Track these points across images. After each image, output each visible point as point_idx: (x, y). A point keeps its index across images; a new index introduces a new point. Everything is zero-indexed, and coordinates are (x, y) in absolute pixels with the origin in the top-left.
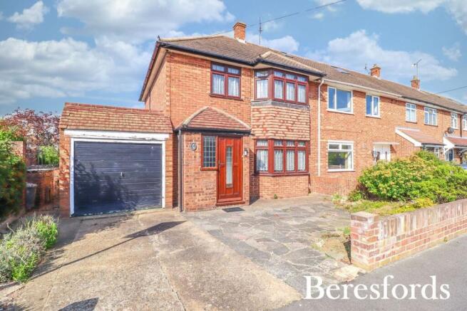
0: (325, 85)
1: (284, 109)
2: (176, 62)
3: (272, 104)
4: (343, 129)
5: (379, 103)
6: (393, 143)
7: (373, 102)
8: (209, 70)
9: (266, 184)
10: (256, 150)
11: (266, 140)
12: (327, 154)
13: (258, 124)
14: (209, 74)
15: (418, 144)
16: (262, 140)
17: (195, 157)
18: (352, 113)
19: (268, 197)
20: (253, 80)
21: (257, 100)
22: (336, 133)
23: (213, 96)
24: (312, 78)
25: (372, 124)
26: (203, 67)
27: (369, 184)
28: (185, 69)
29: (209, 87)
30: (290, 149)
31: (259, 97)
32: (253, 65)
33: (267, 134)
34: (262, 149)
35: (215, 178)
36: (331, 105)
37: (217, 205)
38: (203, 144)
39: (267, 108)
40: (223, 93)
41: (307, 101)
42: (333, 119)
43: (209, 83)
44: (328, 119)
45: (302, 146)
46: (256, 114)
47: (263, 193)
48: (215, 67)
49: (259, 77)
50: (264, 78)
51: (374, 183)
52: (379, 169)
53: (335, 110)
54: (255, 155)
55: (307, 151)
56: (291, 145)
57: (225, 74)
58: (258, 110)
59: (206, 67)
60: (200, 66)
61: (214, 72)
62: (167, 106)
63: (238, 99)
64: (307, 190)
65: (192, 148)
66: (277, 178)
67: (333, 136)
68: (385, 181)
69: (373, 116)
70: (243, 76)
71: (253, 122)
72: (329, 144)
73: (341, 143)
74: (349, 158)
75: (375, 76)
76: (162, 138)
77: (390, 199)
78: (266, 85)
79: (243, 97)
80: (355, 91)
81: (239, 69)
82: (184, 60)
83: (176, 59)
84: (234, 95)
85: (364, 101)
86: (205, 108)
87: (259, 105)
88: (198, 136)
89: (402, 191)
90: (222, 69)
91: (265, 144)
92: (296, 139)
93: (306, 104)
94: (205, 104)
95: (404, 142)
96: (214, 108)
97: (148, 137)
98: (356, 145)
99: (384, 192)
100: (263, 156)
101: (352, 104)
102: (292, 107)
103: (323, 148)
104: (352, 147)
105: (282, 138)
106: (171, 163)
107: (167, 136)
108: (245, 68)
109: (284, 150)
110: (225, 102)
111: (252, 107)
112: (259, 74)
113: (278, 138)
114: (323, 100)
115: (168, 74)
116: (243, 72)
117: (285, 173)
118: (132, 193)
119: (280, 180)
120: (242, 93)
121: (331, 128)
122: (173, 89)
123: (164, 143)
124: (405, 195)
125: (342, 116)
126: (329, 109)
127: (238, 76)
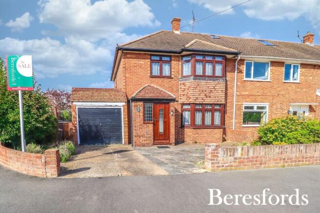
0: (242, 61)
2: (128, 58)
3: (194, 79)
4: (258, 94)
5: (299, 70)
6: (313, 104)
7: (292, 70)
8: (149, 60)
9: (189, 134)
10: (182, 111)
11: (189, 104)
12: (242, 113)
13: (183, 93)
14: (149, 63)
16: (187, 104)
17: (140, 116)
18: (269, 80)
19: (191, 142)
20: (180, 63)
21: (183, 77)
22: (251, 97)
23: (152, 77)
24: (229, 56)
25: (289, 88)
26: (145, 59)
28: (134, 62)
29: (149, 72)
30: (207, 110)
31: (184, 74)
32: (179, 53)
33: (190, 100)
34: (187, 110)
35: (152, 128)
36: (248, 75)
37: (154, 144)
38: (144, 108)
39: (190, 82)
40: (159, 75)
41: (224, 74)
42: (249, 86)
43: (149, 69)
44: (244, 87)
45: (218, 108)
46: (183, 87)
47: (187, 139)
48: (153, 58)
49: (185, 61)
50: (188, 61)
53: (252, 79)
54: (182, 115)
55: (223, 111)
56: (208, 107)
57: (161, 61)
58: (184, 84)
59: (147, 59)
60: (143, 59)
61: (152, 61)
62: (124, 86)
63: (170, 77)
64: (222, 139)
65: (138, 110)
66: (197, 130)
67: (248, 100)
69: (292, 81)
70: (173, 62)
71: (180, 92)
72: (244, 106)
73: (256, 105)
74: (264, 117)
75: (307, 43)
76: (121, 105)
78: (190, 65)
79: (173, 76)
80: (272, 62)
81: (170, 56)
82: (134, 56)
83: (128, 56)
84: (167, 75)
85: (283, 69)
86: (147, 85)
87: (185, 80)
88: (141, 103)
90: (158, 58)
91: (189, 107)
92: (212, 103)
94: (147, 82)
96: (152, 85)
97: (113, 105)
98: (271, 106)
100: (187, 115)
101: (269, 72)
102: (210, 80)
103: (239, 109)
104: (267, 108)
105: (201, 103)
106: (127, 119)
107: (124, 104)
108: (174, 56)
109: (203, 111)
110: (160, 80)
111: (180, 82)
112: (184, 59)
113: (198, 103)
114: (240, 72)
115: (124, 66)
116: (173, 58)
117: (203, 126)
118: (107, 135)
119: (200, 131)
120: (172, 73)
121: (247, 93)
122: (127, 75)
123: (122, 108)
125: (258, 84)
126: (245, 79)
127: (169, 62)
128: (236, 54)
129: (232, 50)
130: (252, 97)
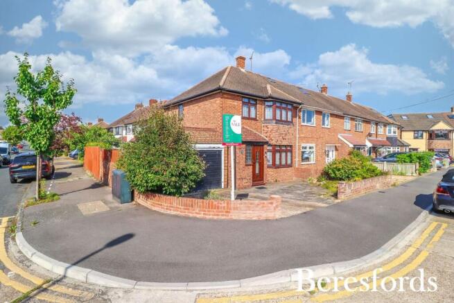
0: (301, 109)
1: (281, 126)
3: (275, 123)
4: (309, 136)
5: (330, 118)
6: (336, 145)
7: (326, 118)
8: (241, 102)
9: (271, 173)
11: (272, 145)
12: (301, 153)
13: (267, 135)
14: (241, 104)
15: (351, 146)
17: (243, 158)
18: (314, 126)
19: (272, 181)
20: (263, 107)
21: (265, 120)
23: (243, 118)
24: (295, 105)
25: (325, 132)
26: (238, 100)
27: (330, 171)
28: (229, 102)
29: (241, 113)
30: (283, 151)
31: (266, 118)
32: (265, 98)
33: (272, 142)
34: (269, 151)
35: (252, 170)
36: (304, 121)
37: (253, 186)
38: (246, 150)
39: (272, 126)
40: (248, 116)
41: (292, 120)
42: (304, 130)
43: (241, 110)
44: (302, 130)
45: (289, 149)
46: (265, 129)
48: (244, 100)
49: (267, 106)
50: (270, 106)
51: (333, 171)
52: (335, 164)
53: (305, 124)
55: (291, 151)
56: (284, 148)
57: (247, 104)
58: (266, 126)
59: (240, 100)
60: (236, 100)
61: (243, 103)
63: (255, 119)
65: (242, 153)
66: (277, 169)
67: (304, 141)
68: (339, 170)
69: (326, 127)
70: (258, 105)
71: (264, 134)
72: (302, 146)
73: (308, 145)
74: (312, 156)
75: (324, 93)
76: (222, 147)
77: (341, 179)
78: (271, 110)
79: (258, 118)
80: (316, 111)
81: (256, 100)
82: (229, 97)
83: (225, 96)
84: (253, 117)
85: (322, 117)
87: (267, 123)
88: (244, 146)
89: (347, 175)
90: (248, 101)
91: (272, 148)
92: (286, 144)
93: (292, 122)
95: (343, 143)
98: (317, 145)
99: (339, 176)
100: (269, 156)
101: (315, 118)
102: (285, 124)
103: (299, 149)
104: (314, 148)
105: (280, 144)
108: (259, 100)
109: (280, 152)
110: (249, 121)
111: (263, 124)
112: (267, 104)
113: (278, 144)
114: (299, 118)
116: (258, 102)
117: (281, 166)
119: (279, 170)
120: (257, 116)
121: (303, 136)
123: (223, 150)
124: (348, 177)
125: (309, 128)
126: (303, 124)
127: (255, 105)
128: (300, 104)
129: (298, 101)
130: (306, 139)
